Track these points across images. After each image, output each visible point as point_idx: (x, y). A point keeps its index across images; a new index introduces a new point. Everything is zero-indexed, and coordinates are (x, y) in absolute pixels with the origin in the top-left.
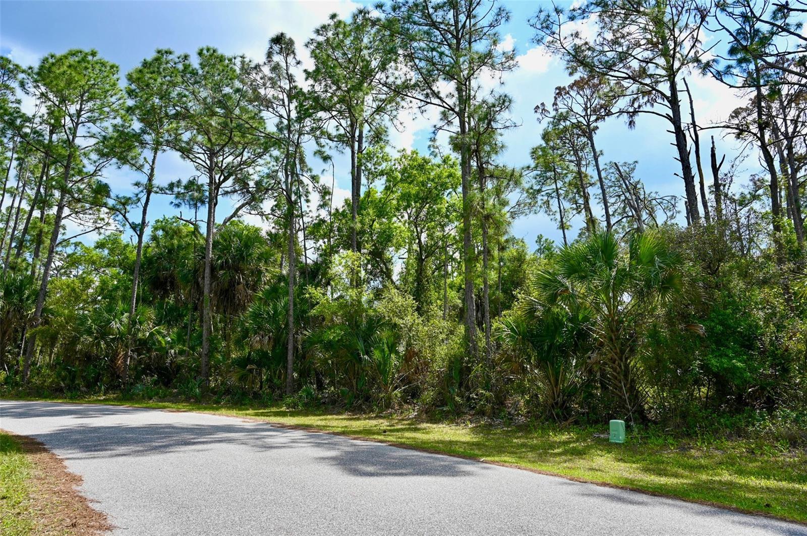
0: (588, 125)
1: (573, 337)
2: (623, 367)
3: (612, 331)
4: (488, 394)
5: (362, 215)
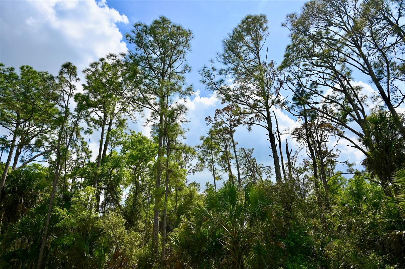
0: (231, 129)
1: (213, 247)
3: (234, 244)
5: (104, 165)
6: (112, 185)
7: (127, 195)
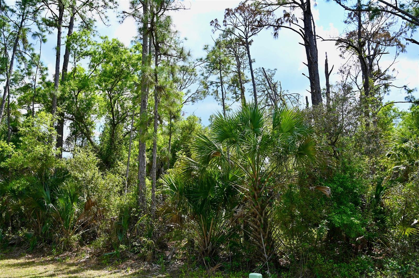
0: (247, 39)
1: (224, 194)
2: (262, 221)
3: (255, 189)
4: (150, 242)
5: (65, 85)
6: (79, 113)
7: (101, 128)
